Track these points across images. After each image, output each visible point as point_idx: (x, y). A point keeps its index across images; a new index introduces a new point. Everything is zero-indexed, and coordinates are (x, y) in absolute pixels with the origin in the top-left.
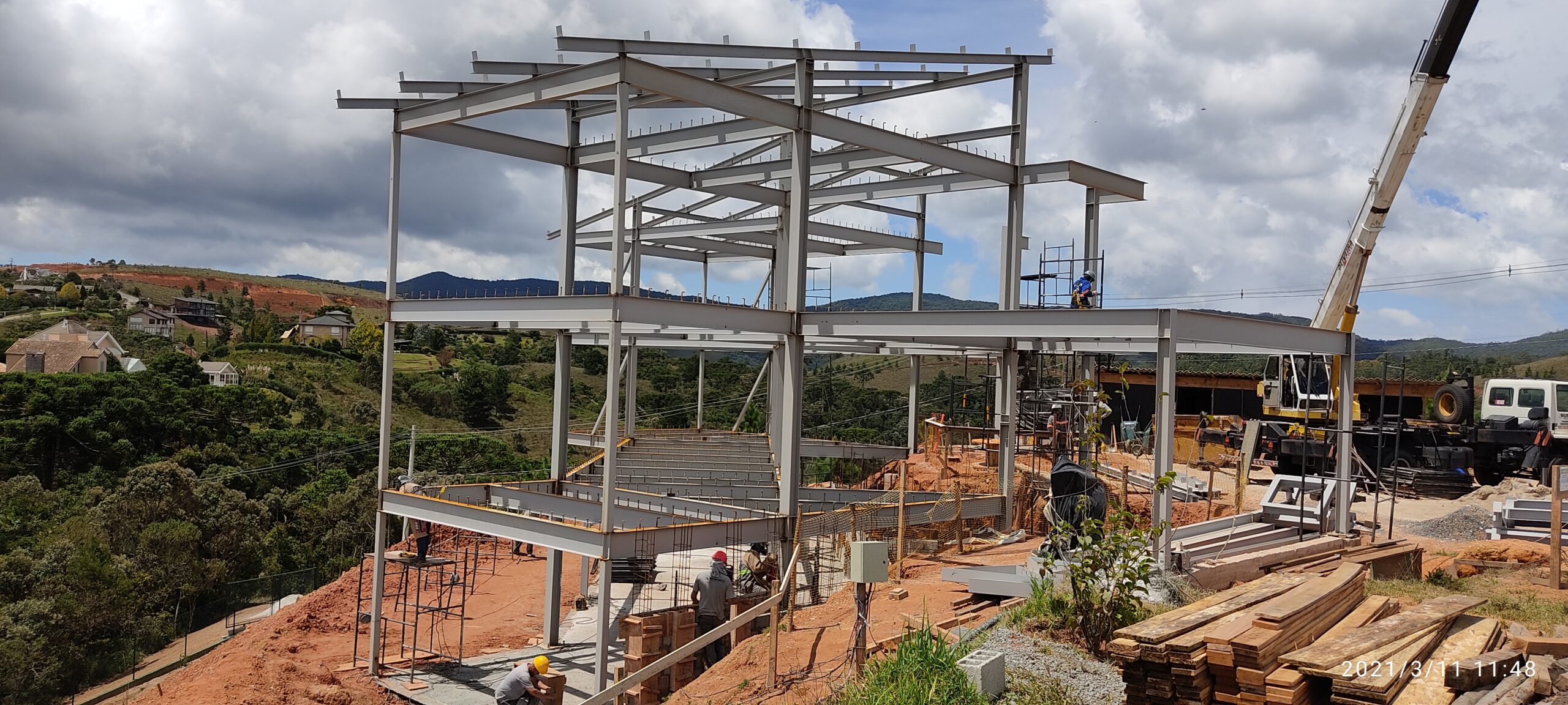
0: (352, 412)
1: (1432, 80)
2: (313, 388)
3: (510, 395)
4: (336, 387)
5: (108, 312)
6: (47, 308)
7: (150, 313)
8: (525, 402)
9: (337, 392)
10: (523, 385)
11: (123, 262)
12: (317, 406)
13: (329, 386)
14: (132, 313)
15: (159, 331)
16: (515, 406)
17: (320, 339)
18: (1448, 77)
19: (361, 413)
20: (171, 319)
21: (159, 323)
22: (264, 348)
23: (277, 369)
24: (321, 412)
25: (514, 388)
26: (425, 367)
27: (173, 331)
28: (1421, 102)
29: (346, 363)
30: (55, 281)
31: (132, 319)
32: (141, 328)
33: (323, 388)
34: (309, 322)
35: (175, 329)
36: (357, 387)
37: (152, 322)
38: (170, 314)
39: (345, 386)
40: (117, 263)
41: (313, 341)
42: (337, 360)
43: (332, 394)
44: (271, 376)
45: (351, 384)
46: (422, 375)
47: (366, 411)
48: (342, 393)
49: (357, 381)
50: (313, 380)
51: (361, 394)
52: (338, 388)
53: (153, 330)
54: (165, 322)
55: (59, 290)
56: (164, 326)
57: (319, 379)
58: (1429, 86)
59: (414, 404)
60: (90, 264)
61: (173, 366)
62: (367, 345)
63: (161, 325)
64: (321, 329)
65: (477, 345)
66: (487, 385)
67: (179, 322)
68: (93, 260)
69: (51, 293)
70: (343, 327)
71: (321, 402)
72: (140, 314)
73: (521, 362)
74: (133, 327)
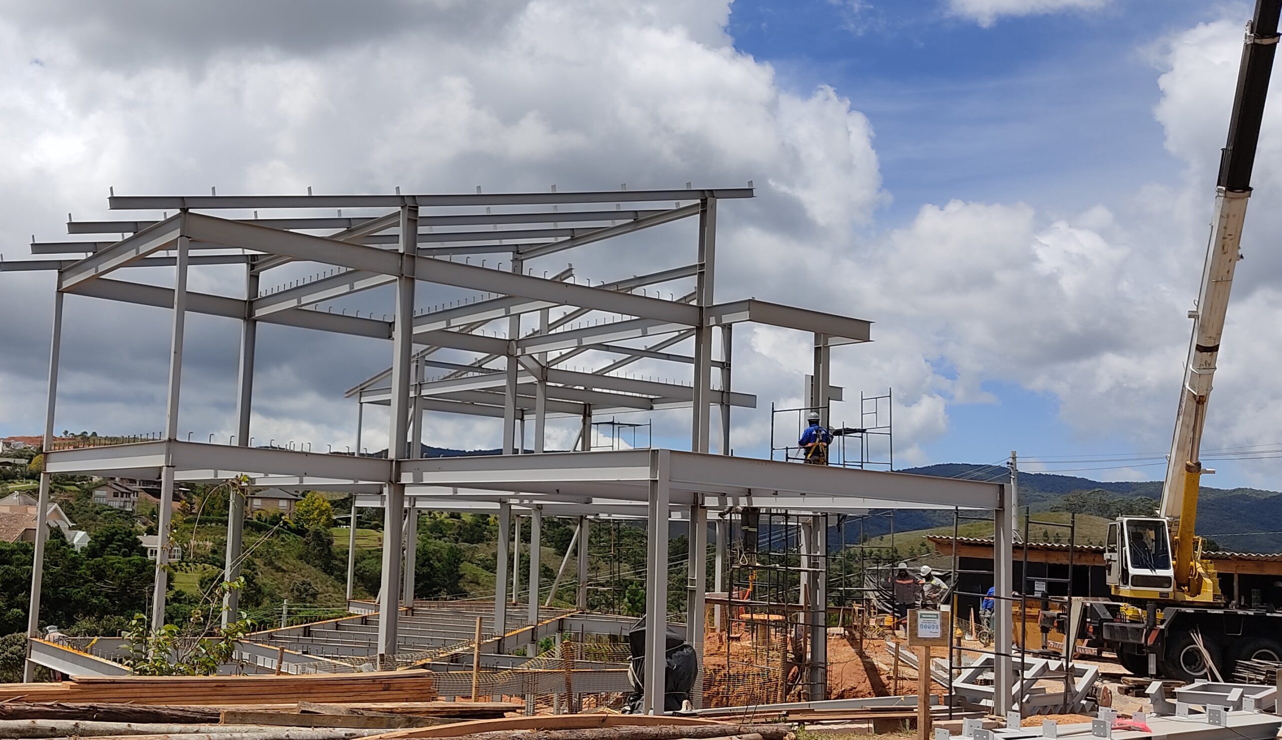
0: (292, 590)
1: (1230, 194)
2: (254, 564)
3: (461, 576)
4: (278, 563)
5: (74, 485)
6: (16, 481)
7: (115, 486)
8: (478, 584)
9: (278, 569)
10: (478, 565)
11: (94, 434)
12: (255, 584)
13: (271, 563)
14: (98, 486)
15: (122, 504)
16: (467, 588)
17: (267, 513)
18: (1251, 189)
19: (300, 592)
20: (134, 492)
21: (122, 496)
22: (211, 523)
23: (220, 544)
24: (259, 591)
25: (466, 568)
26: (373, 543)
27: (136, 505)
28: (1225, 221)
29: (291, 538)
30: (27, 453)
31: (97, 492)
32: (104, 501)
33: (265, 565)
34: (257, 494)
35: (138, 502)
36: (299, 563)
37: (116, 495)
38: (136, 487)
39: (287, 563)
40: (89, 435)
41: (260, 515)
42: (283, 536)
43: (273, 571)
44: (214, 552)
45: (294, 562)
46: (370, 552)
47: (306, 590)
48: (283, 571)
49: (300, 557)
50: (256, 557)
51: (303, 571)
52: (280, 565)
53: (116, 504)
54: (128, 495)
55: (30, 462)
56: (128, 499)
57: (261, 555)
58: (1229, 202)
59: (359, 584)
60: (64, 436)
61: (113, 539)
62: (314, 519)
63: (124, 499)
64: (269, 502)
65: (441, 522)
66: (437, 564)
67: (143, 495)
68: (66, 432)
69: (21, 466)
70: (290, 500)
71: (260, 579)
72: (105, 488)
73: (487, 540)
74: (97, 501)
